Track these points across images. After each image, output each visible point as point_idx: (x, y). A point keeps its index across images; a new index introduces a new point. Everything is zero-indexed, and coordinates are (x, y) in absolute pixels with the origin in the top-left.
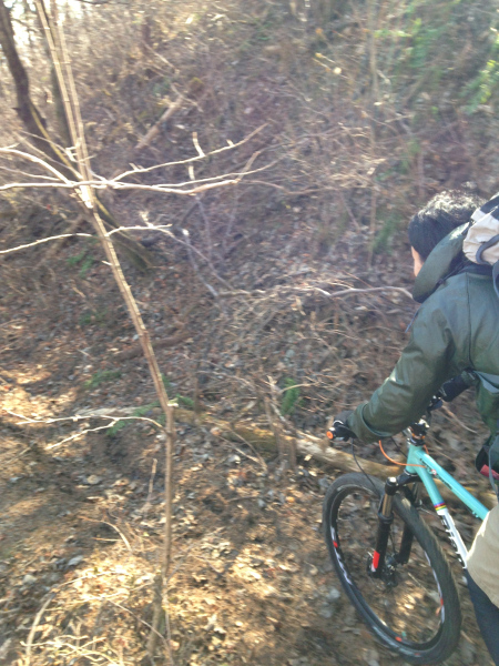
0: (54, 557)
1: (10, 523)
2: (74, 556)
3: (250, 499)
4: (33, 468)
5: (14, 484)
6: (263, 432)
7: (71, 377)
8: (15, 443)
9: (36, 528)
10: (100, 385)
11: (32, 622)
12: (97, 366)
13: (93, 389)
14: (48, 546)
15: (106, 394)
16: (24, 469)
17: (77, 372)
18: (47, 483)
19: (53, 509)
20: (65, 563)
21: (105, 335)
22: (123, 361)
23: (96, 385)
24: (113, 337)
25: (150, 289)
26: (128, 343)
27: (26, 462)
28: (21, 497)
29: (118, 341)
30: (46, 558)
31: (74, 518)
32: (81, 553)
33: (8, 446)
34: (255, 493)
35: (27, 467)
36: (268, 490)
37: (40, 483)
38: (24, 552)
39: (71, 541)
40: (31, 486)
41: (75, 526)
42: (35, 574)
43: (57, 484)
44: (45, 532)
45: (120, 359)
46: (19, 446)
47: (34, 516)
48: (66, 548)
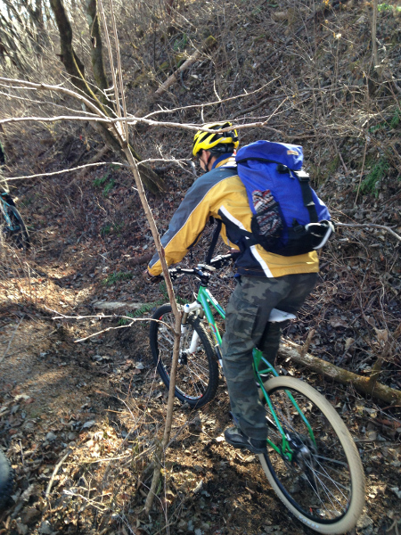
0: (72, 419)
1: (37, 389)
2: (88, 420)
4: (58, 346)
5: (42, 358)
7: (92, 275)
8: (45, 325)
9: (59, 395)
10: (115, 284)
11: (51, 471)
12: (112, 268)
13: (109, 286)
14: (68, 411)
15: (119, 291)
16: (51, 346)
17: (97, 272)
18: (69, 359)
19: (73, 380)
20: (81, 425)
21: (121, 243)
22: (134, 266)
23: (111, 283)
24: (127, 246)
26: (139, 251)
27: (53, 341)
28: (48, 368)
29: (131, 249)
30: (65, 420)
31: (89, 389)
32: (94, 418)
33: (40, 327)
35: (54, 345)
37: (63, 359)
38: (48, 414)
39: (86, 407)
40: (56, 361)
41: (90, 396)
42: (56, 432)
43: (76, 360)
44: (66, 399)
45: (132, 264)
46: (49, 328)
47: (57, 385)
48: (82, 413)
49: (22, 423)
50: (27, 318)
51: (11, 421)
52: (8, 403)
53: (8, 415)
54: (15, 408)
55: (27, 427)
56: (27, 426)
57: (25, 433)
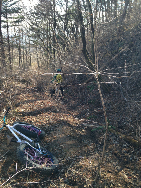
1: (66, 145)
2: (80, 156)
3: (128, 157)
5: (68, 137)
7: (84, 115)
8: (69, 127)
9: (72, 147)
10: (91, 119)
11: (69, 167)
12: (91, 114)
13: (89, 119)
14: (74, 152)
16: (71, 134)
18: (76, 138)
19: (76, 145)
20: (78, 157)
21: (94, 106)
22: (98, 114)
24: (96, 108)
25: (108, 97)
26: (100, 110)
27: (71, 132)
28: (70, 140)
30: (73, 154)
31: (81, 148)
32: (82, 156)
37: (74, 138)
38: (69, 152)
39: (79, 153)
40: (72, 138)
41: (81, 150)
42: (71, 157)
43: (78, 139)
44: (74, 149)
45: (97, 113)
46: (70, 128)
47: (72, 145)
49: (62, 153)
50: (65, 125)
51: (59, 152)
52: (58, 147)
53: (58, 150)
54: (60, 148)
56: (63, 154)
57: (62, 155)
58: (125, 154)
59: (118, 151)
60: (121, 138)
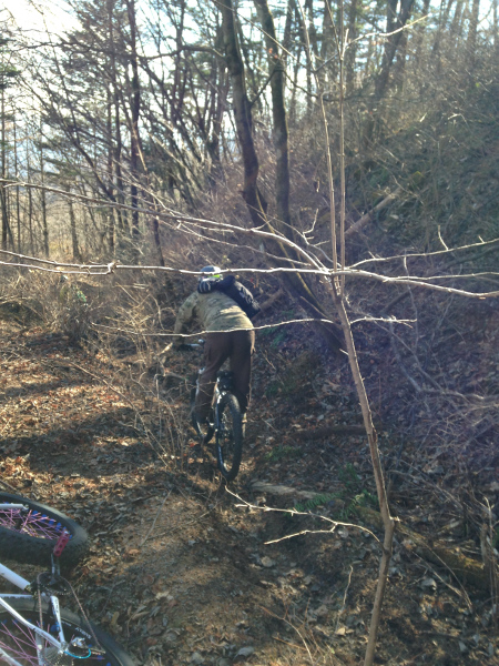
0: (224, 639)
1: (183, 589)
2: (244, 645)
3: (448, 638)
4: (210, 534)
5: (191, 547)
6: (469, 561)
7: (252, 446)
8: (196, 504)
9: (209, 602)
10: (280, 461)
12: (278, 439)
13: (273, 463)
14: (220, 627)
15: (286, 472)
16: (201, 533)
17: (259, 442)
18: (223, 554)
19: (226, 585)
20: (235, 650)
21: (290, 409)
22: (306, 440)
23: (276, 459)
24: (297, 414)
26: (313, 422)
27: (204, 526)
28: (197, 563)
29: (303, 418)
30: (215, 638)
31: (246, 600)
32: (252, 644)
33: (190, 506)
34: (455, 633)
35: (204, 531)
36: (473, 634)
37: (215, 553)
38: (195, 626)
39: (241, 626)
40: (206, 554)
41: (247, 611)
42: (203, 653)
43: (231, 557)
44: (217, 608)
45: (303, 437)
46: (200, 508)
47: (207, 588)
48: (237, 633)
49: (163, 632)
50: (176, 492)
51: (149, 626)
52: (147, 601)
53: (147, 617)
54: (156, 610)
55: (169, 639)
57: (166, 647)
58: (435, 623)
59: (403, 611)
60: (408, 547)
